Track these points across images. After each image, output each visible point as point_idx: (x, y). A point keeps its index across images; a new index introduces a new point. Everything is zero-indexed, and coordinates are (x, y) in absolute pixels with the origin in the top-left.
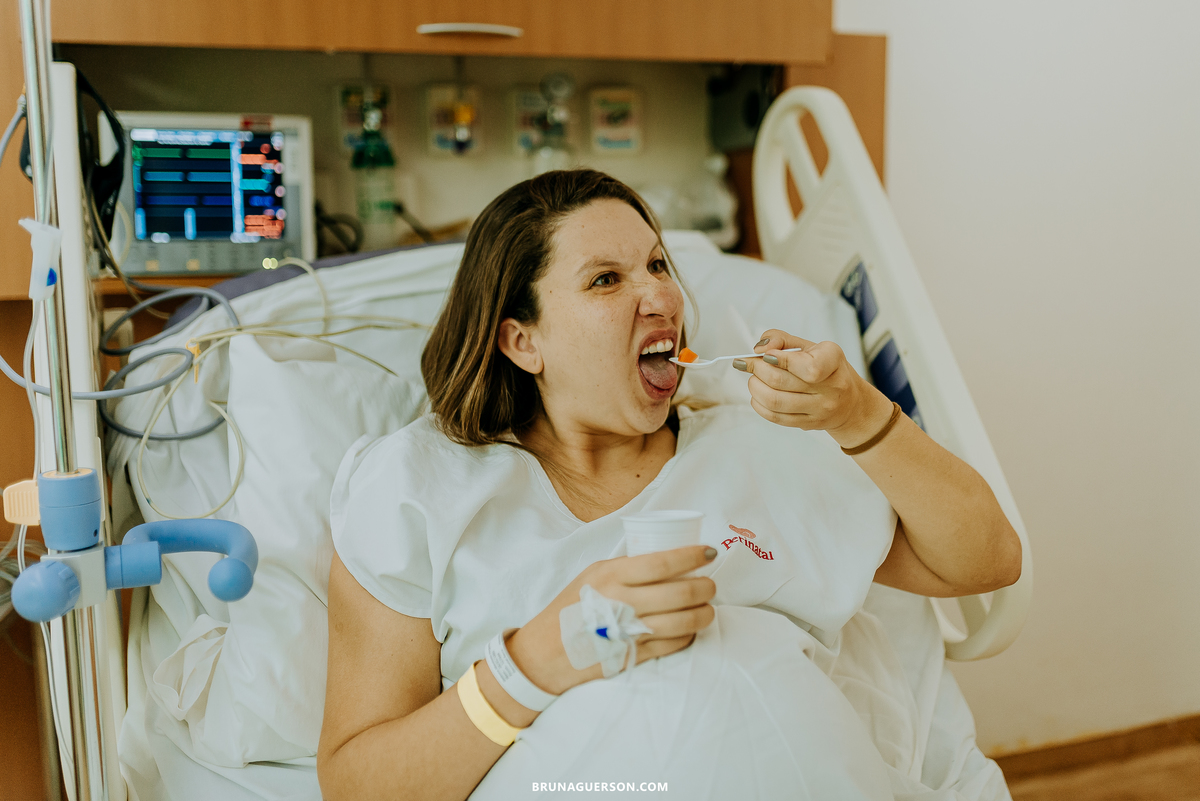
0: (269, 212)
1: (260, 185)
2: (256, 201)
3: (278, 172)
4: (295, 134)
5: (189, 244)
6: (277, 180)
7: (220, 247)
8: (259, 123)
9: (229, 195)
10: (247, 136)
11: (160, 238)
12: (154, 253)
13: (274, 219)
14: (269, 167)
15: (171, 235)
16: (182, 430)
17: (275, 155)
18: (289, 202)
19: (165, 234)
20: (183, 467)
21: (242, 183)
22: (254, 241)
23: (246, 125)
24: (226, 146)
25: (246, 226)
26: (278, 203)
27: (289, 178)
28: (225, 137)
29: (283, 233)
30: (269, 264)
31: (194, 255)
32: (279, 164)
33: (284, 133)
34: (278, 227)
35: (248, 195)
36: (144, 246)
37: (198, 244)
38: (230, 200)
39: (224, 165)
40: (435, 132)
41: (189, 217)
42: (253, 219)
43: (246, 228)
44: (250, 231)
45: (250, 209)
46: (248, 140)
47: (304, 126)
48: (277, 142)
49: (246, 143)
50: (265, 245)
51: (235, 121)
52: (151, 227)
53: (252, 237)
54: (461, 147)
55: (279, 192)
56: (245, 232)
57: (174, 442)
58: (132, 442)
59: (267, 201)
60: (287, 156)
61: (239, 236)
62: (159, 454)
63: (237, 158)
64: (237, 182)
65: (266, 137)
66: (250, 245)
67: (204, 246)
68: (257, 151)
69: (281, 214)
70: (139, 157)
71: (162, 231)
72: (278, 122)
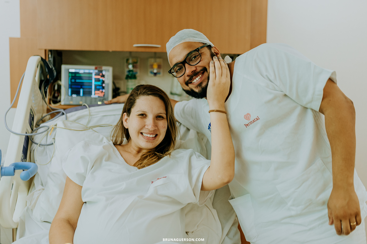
0: (101, 90)
1: (99, 83)
2: (98, 87)
3: (104, 80)
4: (108, 71)
5: (81, 97)
6: (103, 82)
7: (88, 98)
8: (99, 68)
9: (91, 86)
10: (97, 71)
11: (74, 96)
12: (72, 99)
13: (102, 92)
14: (101, 79)
15: (77, 95)
16: (48, 143)
17: (103, 76)
18: (106, 88)
19: (75, 95)
20: (46, 152)
21: (95, 83)
22: (97, 97)
23: (96, 68)
24: (91, 73)
25: (95, 93)
26: (103, 88)
27: (106, 82)
28: (91, 71)
29: (104, 95)
30: (99, 103)
31: (81, 100)
32: (104, 78)
33: (105, 70)
34: (103, 94)
35: (96, 86)
36: (70, 97)
37: (83, 97)
38: (92, 87)
39: (90, 78)
40: (150, 70)
41: (81, 91)
42: (97, 92)
43: (95, 94)
44: (96, 95)
45: (96, 89)
46: (97, 72)
47: (111, 69)
48: (104, 73)
49: (96, 73)
50: (100, 98)
51: (93, 67)
52: (73, 93)
53: (96, 96)
54: (155, 74)
55: (104, 85)
56: (95, 95)
57: (46, 146)
58: (36, 145)
59: (101, 87)
60: (106, 76)
61: (93, 96)
62: (41, 148)
63: (94, 77)
64: (94, 83)
65: (101, 71)
66: (95, 98)
67: (84, 98)
68: (99, 75)
69: (104, 91)
70: (71, 76)
71: (74, 94)
72: (104, 68)
